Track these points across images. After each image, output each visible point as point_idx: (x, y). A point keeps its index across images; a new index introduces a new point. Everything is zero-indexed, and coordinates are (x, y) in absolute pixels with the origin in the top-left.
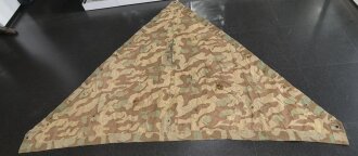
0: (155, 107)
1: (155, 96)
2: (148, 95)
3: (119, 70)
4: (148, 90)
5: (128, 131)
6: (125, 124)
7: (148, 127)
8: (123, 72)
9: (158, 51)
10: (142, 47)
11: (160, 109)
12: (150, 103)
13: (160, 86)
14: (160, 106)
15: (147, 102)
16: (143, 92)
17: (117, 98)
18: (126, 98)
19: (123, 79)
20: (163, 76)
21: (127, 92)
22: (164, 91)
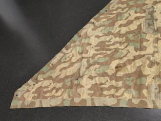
0: (139, 74)
1: (138, 63)
2: (130, 62)
3: (98, 37)
4: (130, 56)
5: (113, 96)
6: (109, 89)
7: (134, 93)
8: (102, 39)
9: (137, 18)
10: (119, 14)
11: (146, 76)
12: (133, 70)
13: (143, 53)
14: (145, 73)
15: (130, 69)
16: (125, 59)
17: (98, 63)
18: (107, 64)
19: (102, 46)
20: (145, 44)
21: (108, 58)
22: (148, 58)
